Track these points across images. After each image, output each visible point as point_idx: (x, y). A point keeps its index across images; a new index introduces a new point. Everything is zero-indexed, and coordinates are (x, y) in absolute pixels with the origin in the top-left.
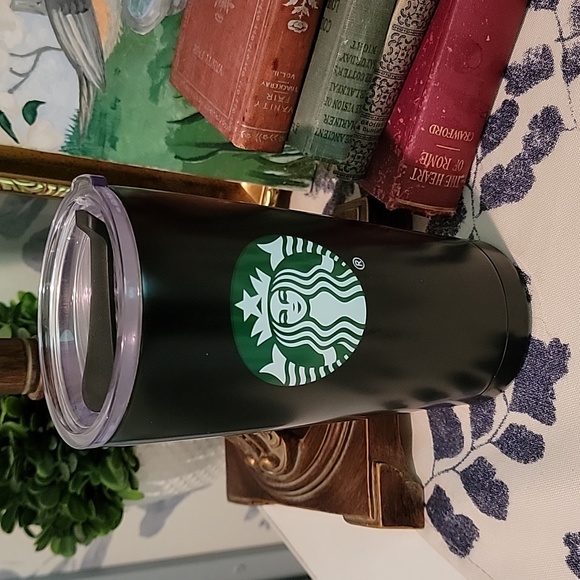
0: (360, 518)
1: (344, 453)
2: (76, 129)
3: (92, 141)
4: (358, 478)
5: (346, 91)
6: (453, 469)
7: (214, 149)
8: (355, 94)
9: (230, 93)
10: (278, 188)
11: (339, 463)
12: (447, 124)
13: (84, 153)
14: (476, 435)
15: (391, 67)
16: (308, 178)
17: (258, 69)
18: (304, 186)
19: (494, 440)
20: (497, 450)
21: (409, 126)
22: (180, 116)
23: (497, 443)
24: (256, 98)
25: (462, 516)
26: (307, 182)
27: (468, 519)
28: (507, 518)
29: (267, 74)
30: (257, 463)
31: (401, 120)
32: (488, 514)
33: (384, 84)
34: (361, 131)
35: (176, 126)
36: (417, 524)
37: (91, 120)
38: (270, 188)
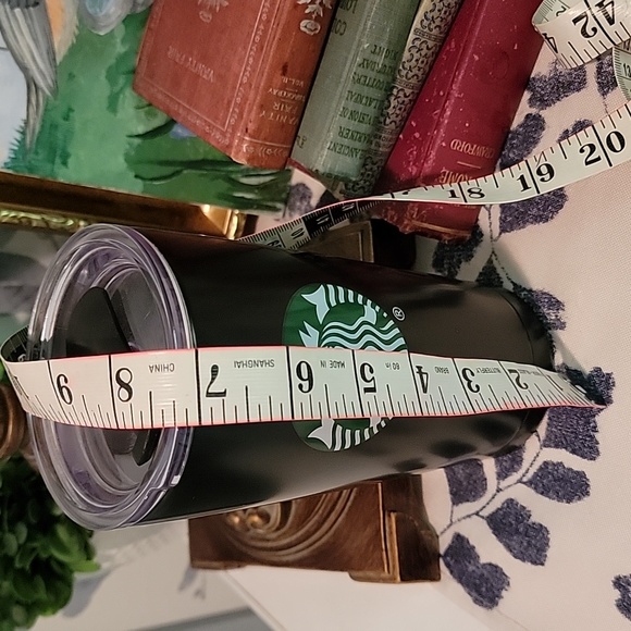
0: (371, 574)
1: (349, 504)
2: (22, 142)
3: (40, 157)
4: (369, 531)
5: (364, 101)
6: (477, 514)
7: (178, 168)
8: (373, 105)
9: (226, 101)
10: (246, 212)
11: (343, 515)
12: (470, 139)
13: (31, 170)
14: (502, 475)
15: (409, 76)
16: (281, 201)
17: (265, 74)
18: (275, 210)
19: (525, 480)
20: (530, 491)
21: (425, 142)
22: (141, 130)
23: (530, 483)
24: (262, 107)
25: (490, 564)
26: (279, 205)
27: (496, 567)
28: (546, 564)
29: (275, 81)
30: (242, 521)
31: (417, 135)
32: (523, 560)
33: (401, 94)
34: (373, 146)
35: (137, 141)
36: (433, 576)
37: (40, 132)
38: (237, 212)
